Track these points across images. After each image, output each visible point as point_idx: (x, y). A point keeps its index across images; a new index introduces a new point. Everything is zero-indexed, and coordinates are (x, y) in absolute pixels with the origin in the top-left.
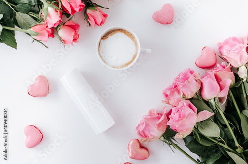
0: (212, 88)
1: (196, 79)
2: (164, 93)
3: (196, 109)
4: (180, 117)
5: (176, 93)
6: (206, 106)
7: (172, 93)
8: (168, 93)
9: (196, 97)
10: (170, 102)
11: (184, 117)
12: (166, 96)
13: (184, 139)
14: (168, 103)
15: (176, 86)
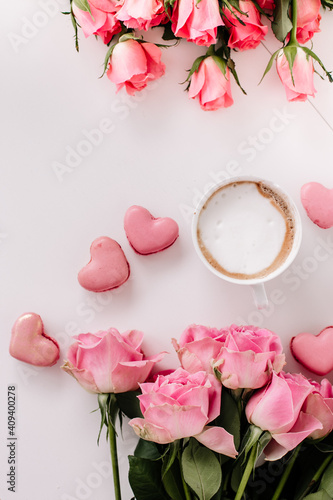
0: (279, 410)
1: (271, 366)
2: (190, 330)
3: (217, 413)
4: (175, 396)
5: (210, 352)
6: (237, 427)
7: (205, 344)
8: (198, 337)
9: (237, 394)
10: (184, 357)
11: (182, 403)
12: (190, 338)
13: (142, 442)
14: (180, 355)
15: (222, 340)
